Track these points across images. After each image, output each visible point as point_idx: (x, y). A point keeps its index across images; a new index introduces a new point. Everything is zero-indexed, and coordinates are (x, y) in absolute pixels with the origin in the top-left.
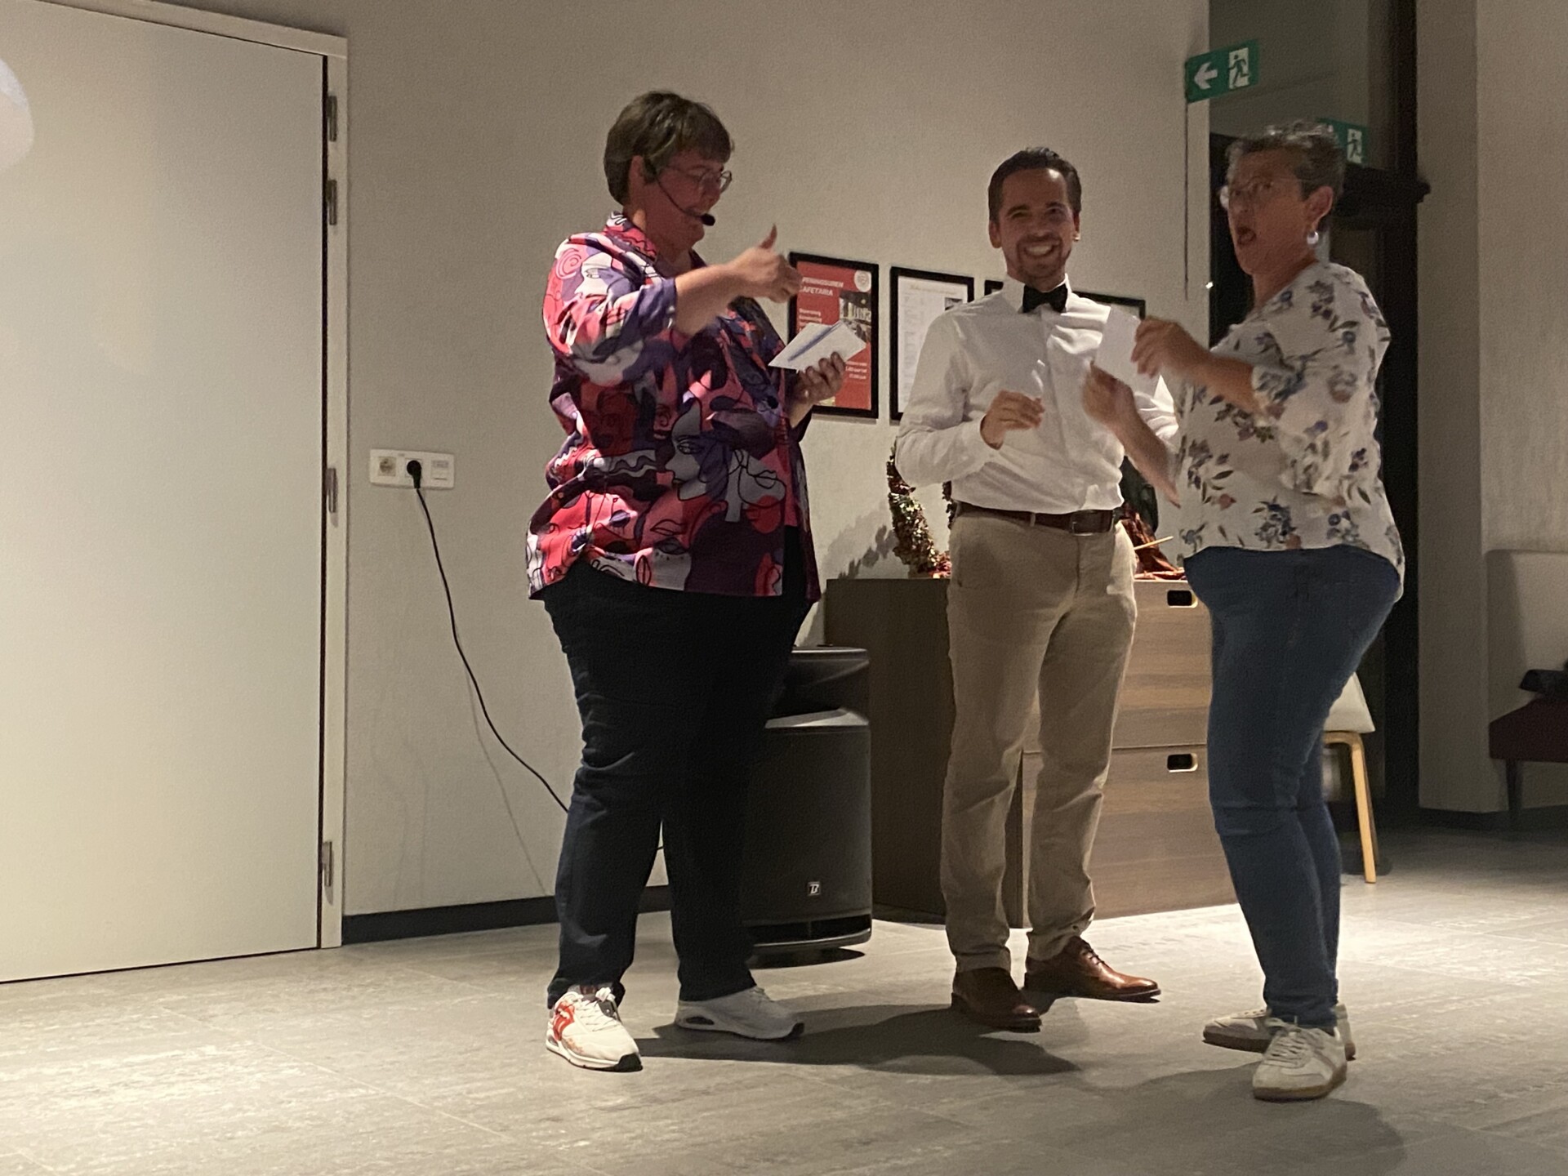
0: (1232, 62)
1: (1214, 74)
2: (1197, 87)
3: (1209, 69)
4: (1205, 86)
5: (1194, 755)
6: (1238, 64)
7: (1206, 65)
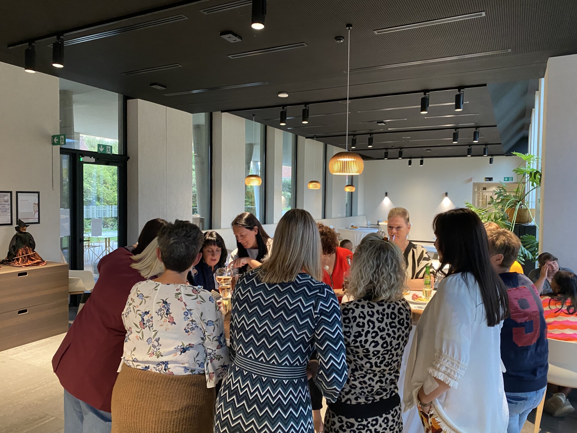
0: (61, 138)
1: (57, 140)
2: (54, 142)
3: (57, 139)
4: (56, 142)
5: (28, 310)
6: (62, 139)
7: (56, 138)
